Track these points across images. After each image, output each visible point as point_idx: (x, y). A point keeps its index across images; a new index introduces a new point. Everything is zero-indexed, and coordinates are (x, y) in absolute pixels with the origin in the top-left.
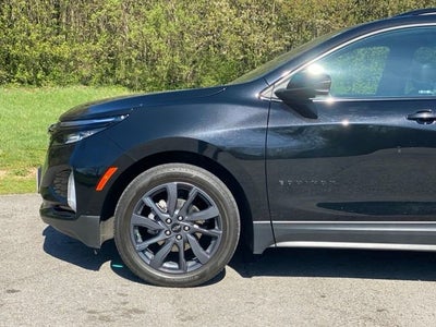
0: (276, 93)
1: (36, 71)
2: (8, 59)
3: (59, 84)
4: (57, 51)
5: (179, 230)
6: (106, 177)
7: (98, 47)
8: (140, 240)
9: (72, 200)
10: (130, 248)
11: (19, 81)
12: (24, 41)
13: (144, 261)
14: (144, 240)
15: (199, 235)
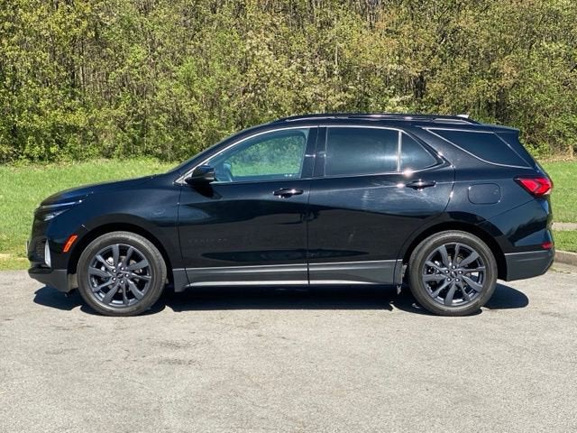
0: (186, 180)
1: (48, 144)
2: (14, 131)
3: (76, 158)
4: (71, 119)
5: (122, 277)
6: (70, 243)
7: (121, 112)
8: (96, 285)
9: (48, 261)
10: (88, 291)
11: (28, 156)
12: (32, 110)
13: (99, 299)
14: (99, 284)
15: (137, 280)
